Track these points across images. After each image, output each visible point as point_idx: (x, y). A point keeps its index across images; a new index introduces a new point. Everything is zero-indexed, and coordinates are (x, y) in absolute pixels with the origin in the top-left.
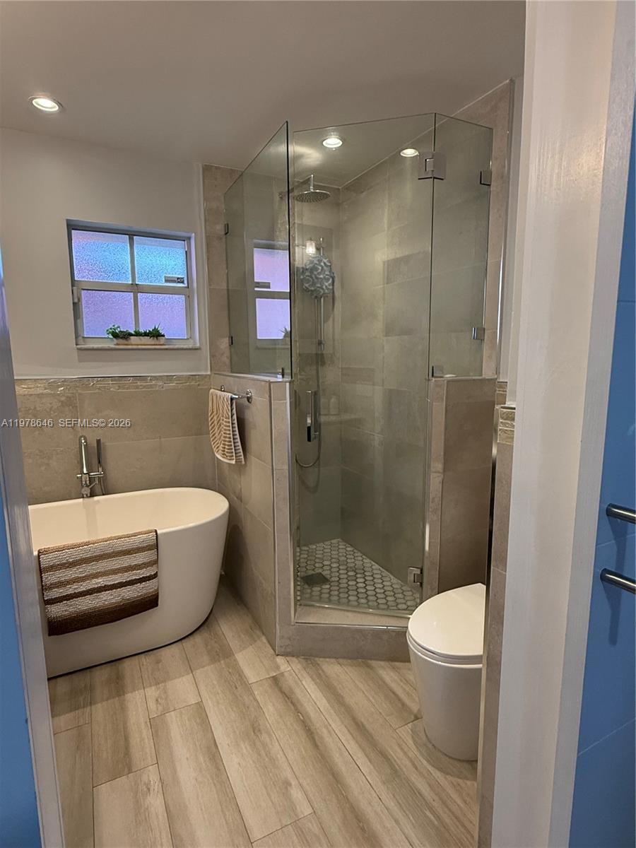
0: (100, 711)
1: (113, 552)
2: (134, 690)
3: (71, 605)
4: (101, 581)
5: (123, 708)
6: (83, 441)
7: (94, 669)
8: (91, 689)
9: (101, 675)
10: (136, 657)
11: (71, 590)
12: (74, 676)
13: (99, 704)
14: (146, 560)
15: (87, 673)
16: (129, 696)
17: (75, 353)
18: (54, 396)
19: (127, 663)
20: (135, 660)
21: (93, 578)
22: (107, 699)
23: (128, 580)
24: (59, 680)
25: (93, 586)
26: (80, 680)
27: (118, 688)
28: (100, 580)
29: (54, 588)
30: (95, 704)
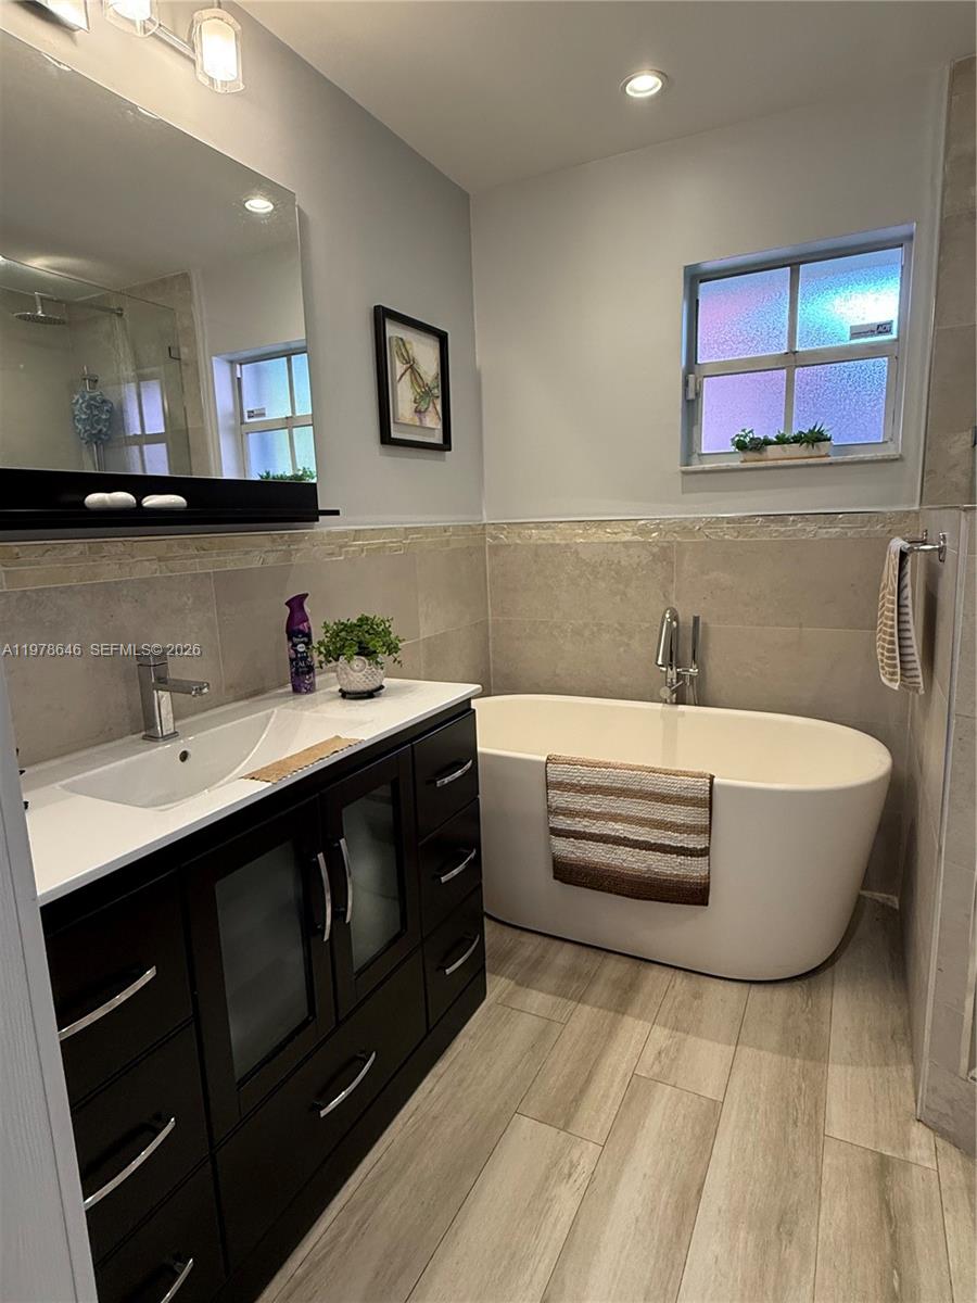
0: (585, 1016)
1: (640, 791)
2: (639, 1017)
3: (579, 848)
4: (619, 829)
5: (611, 1034)
7: (611, 955)
8: (591, 979)
9: (614, 969)
10: (672, 971)
11: (580, 825)
12: (585, 951)
13: (588, 1008)
14: (689, 821)
15: (600, 957)
16: (628, 1021)
17: (679, 477)
18: (643, 544)
19: (655, 972)
20: (666, 974)
21: (610, 820)
22: (601, 1007)
23: (659, 842)
24: (568, 946)
25: (609, 832)
26: (588, 961)
27: (622, 1000)
28: (618, 826)
29: (560, 814)
30: (584, 1003)
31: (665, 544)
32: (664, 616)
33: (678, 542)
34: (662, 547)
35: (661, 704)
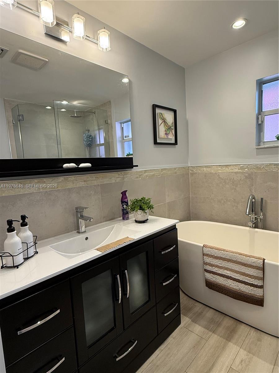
0: (214, 339)
1: (236, 261)
2: (235, 344)
3: (214, 277)
4: (228, 273)
5: (224, 348)
6: (250, 197)
7: (227, 316)
8: (219, 325)
9: (227, 322)
10: (250, 328)
11: (215, 270)
12: (217, 313)
13: (216, 336)
14: (255, 274)
15: (223, 316)
16: (231, 344)
17: (255, 150)
18: (243, 173)
19: (243, 327)
20: (247, 329)
21: (225, 269)
22: (221, 337)
23: (243, 280)
24: (212, 310)
25: (225, 274)
26: (218, 317)
27: (229, 336)
28: (228, 272)
29: (208, 265)
30: (215, 333)
31: (250, 173)
32: (249, 198)
33: (255, 173)
34: (249, 174)
35: (249, 228)
